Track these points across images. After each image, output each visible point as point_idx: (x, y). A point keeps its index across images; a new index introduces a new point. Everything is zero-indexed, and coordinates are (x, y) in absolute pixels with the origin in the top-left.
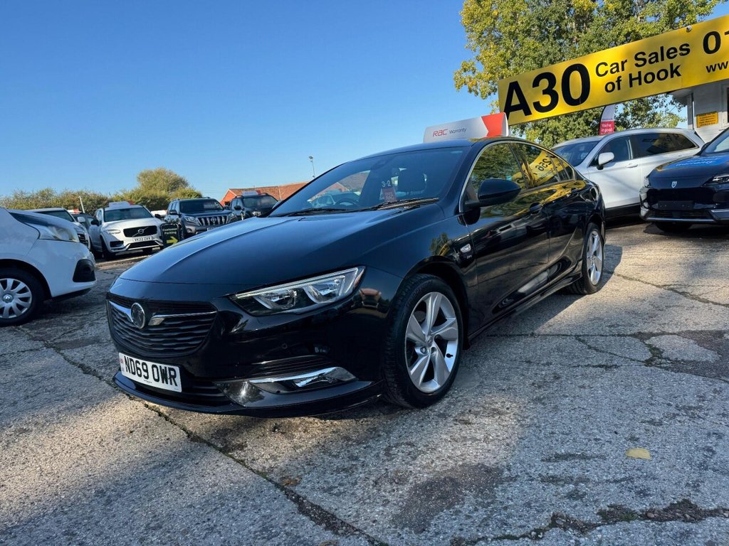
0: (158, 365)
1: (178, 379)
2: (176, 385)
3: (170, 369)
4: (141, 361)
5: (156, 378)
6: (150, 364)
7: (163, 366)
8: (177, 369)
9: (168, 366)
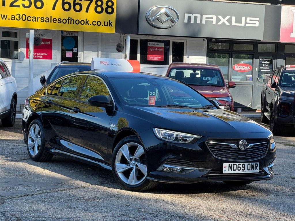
0: (251, 163)
1: (258, 168)
2: (257, 170)
3: (256, 164)
4: (241, 164)
5: (249, 169)
6: (246, 164)
7: (253, 163)
8: (258, 163)
9: (255, 163)
